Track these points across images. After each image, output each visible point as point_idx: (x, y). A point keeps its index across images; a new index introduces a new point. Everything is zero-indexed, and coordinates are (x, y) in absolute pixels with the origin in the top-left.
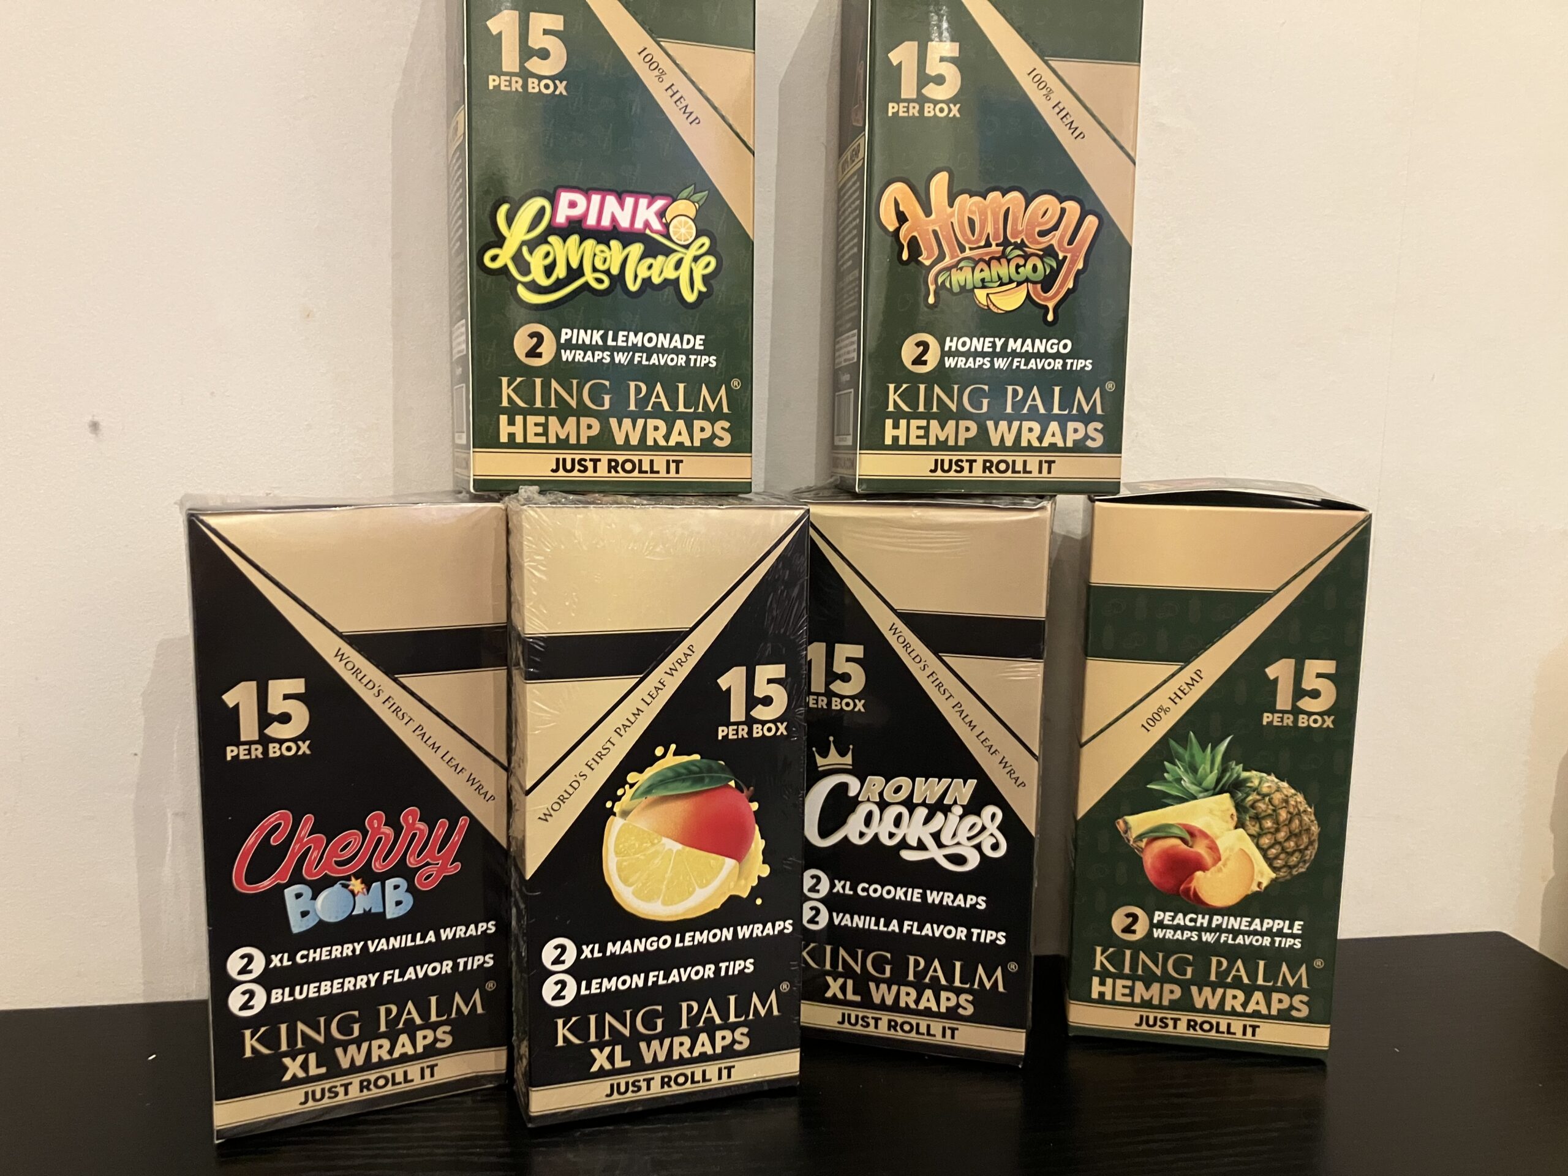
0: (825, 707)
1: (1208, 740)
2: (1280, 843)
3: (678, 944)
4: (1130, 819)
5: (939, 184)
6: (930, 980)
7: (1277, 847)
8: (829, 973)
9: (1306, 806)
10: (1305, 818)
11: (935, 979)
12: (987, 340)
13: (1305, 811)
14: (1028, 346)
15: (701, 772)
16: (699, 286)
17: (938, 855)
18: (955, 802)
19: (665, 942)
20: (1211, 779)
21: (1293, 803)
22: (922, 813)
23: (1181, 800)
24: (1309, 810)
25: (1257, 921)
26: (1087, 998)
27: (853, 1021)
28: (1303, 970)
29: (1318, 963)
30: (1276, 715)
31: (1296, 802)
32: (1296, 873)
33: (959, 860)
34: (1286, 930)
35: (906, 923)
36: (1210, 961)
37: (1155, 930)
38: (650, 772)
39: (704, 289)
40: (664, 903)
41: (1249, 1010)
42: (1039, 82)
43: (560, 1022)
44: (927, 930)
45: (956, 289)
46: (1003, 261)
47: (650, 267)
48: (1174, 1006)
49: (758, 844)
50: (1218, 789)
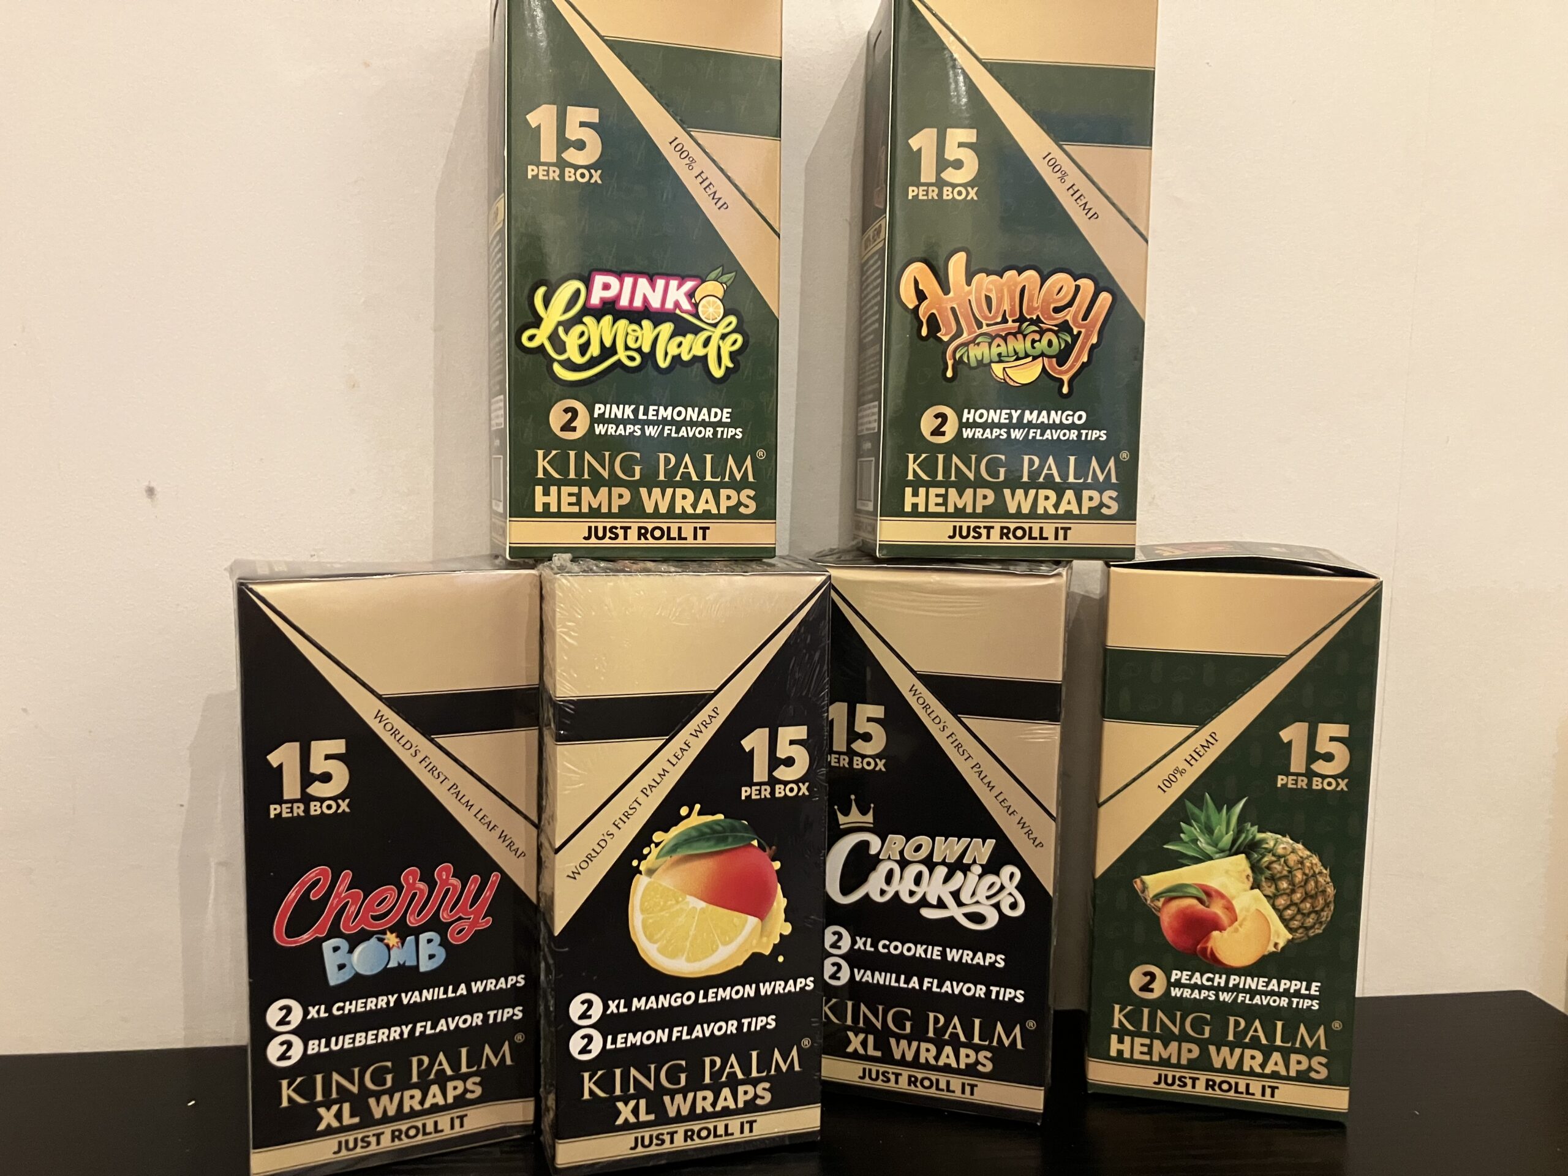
0: (847, 766)
1: (1224, 801)
2: (1296, 904)
3: (701, 1000)
4: (1147, 879)
5: (957, 265)
6: (949, 1037)
7: (1293, 908)
8: (850, 1028)
9: (1322, 868)
10: (1321, 879)
11: (955, 1036)
12: (1004, 411)
13: (1320, 873)
14: (1043, 418)
15: (724, 831)
16: (727, 362)
17: (958, 914)
18: (974, 862)
19: (689, 998)
20: (1227, 839)
21: (1308, 864)
22: (942, 871)
23: (1197, 861)
24: (1324, 871)
25: (1274, 981)
26: (1106, 1056)
27: (874, 1076)
28: (1321, 1032)
29: (1337, 1025)
30: (1290, 778)
31: (1312, 864)
32: (1312, 934)
33: (978, 918)
34: (1303, 991)
35: (926, 980)
36: (1228, 1021)
37: (1172, 989)
38: (675, 831)
39: (731, 365)
40: (688, 960)
41: (1268, 1071)
42: (1054, 166)
43: (586, 1075)
44: (947, 987)
45: (973, 363)
46: (1020, 336)
47: (680, 345)
48: (1192, 1065)
49: (780, 902)
50: (1233, 851)
